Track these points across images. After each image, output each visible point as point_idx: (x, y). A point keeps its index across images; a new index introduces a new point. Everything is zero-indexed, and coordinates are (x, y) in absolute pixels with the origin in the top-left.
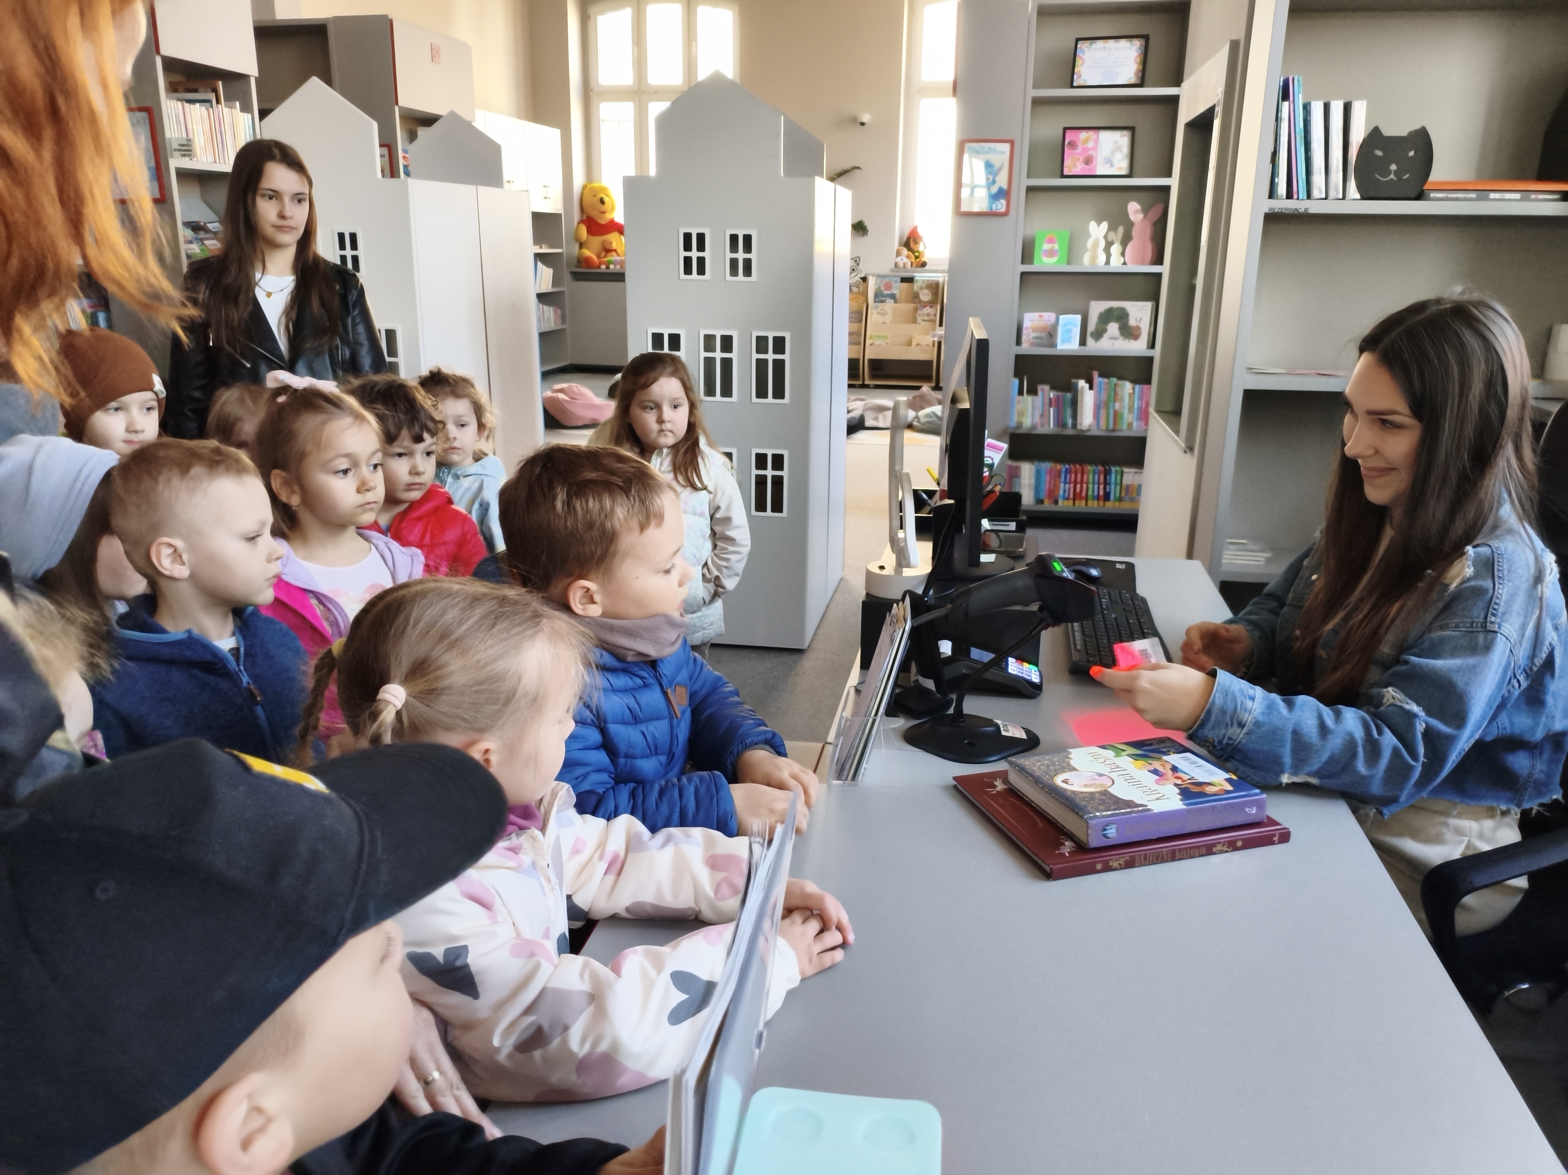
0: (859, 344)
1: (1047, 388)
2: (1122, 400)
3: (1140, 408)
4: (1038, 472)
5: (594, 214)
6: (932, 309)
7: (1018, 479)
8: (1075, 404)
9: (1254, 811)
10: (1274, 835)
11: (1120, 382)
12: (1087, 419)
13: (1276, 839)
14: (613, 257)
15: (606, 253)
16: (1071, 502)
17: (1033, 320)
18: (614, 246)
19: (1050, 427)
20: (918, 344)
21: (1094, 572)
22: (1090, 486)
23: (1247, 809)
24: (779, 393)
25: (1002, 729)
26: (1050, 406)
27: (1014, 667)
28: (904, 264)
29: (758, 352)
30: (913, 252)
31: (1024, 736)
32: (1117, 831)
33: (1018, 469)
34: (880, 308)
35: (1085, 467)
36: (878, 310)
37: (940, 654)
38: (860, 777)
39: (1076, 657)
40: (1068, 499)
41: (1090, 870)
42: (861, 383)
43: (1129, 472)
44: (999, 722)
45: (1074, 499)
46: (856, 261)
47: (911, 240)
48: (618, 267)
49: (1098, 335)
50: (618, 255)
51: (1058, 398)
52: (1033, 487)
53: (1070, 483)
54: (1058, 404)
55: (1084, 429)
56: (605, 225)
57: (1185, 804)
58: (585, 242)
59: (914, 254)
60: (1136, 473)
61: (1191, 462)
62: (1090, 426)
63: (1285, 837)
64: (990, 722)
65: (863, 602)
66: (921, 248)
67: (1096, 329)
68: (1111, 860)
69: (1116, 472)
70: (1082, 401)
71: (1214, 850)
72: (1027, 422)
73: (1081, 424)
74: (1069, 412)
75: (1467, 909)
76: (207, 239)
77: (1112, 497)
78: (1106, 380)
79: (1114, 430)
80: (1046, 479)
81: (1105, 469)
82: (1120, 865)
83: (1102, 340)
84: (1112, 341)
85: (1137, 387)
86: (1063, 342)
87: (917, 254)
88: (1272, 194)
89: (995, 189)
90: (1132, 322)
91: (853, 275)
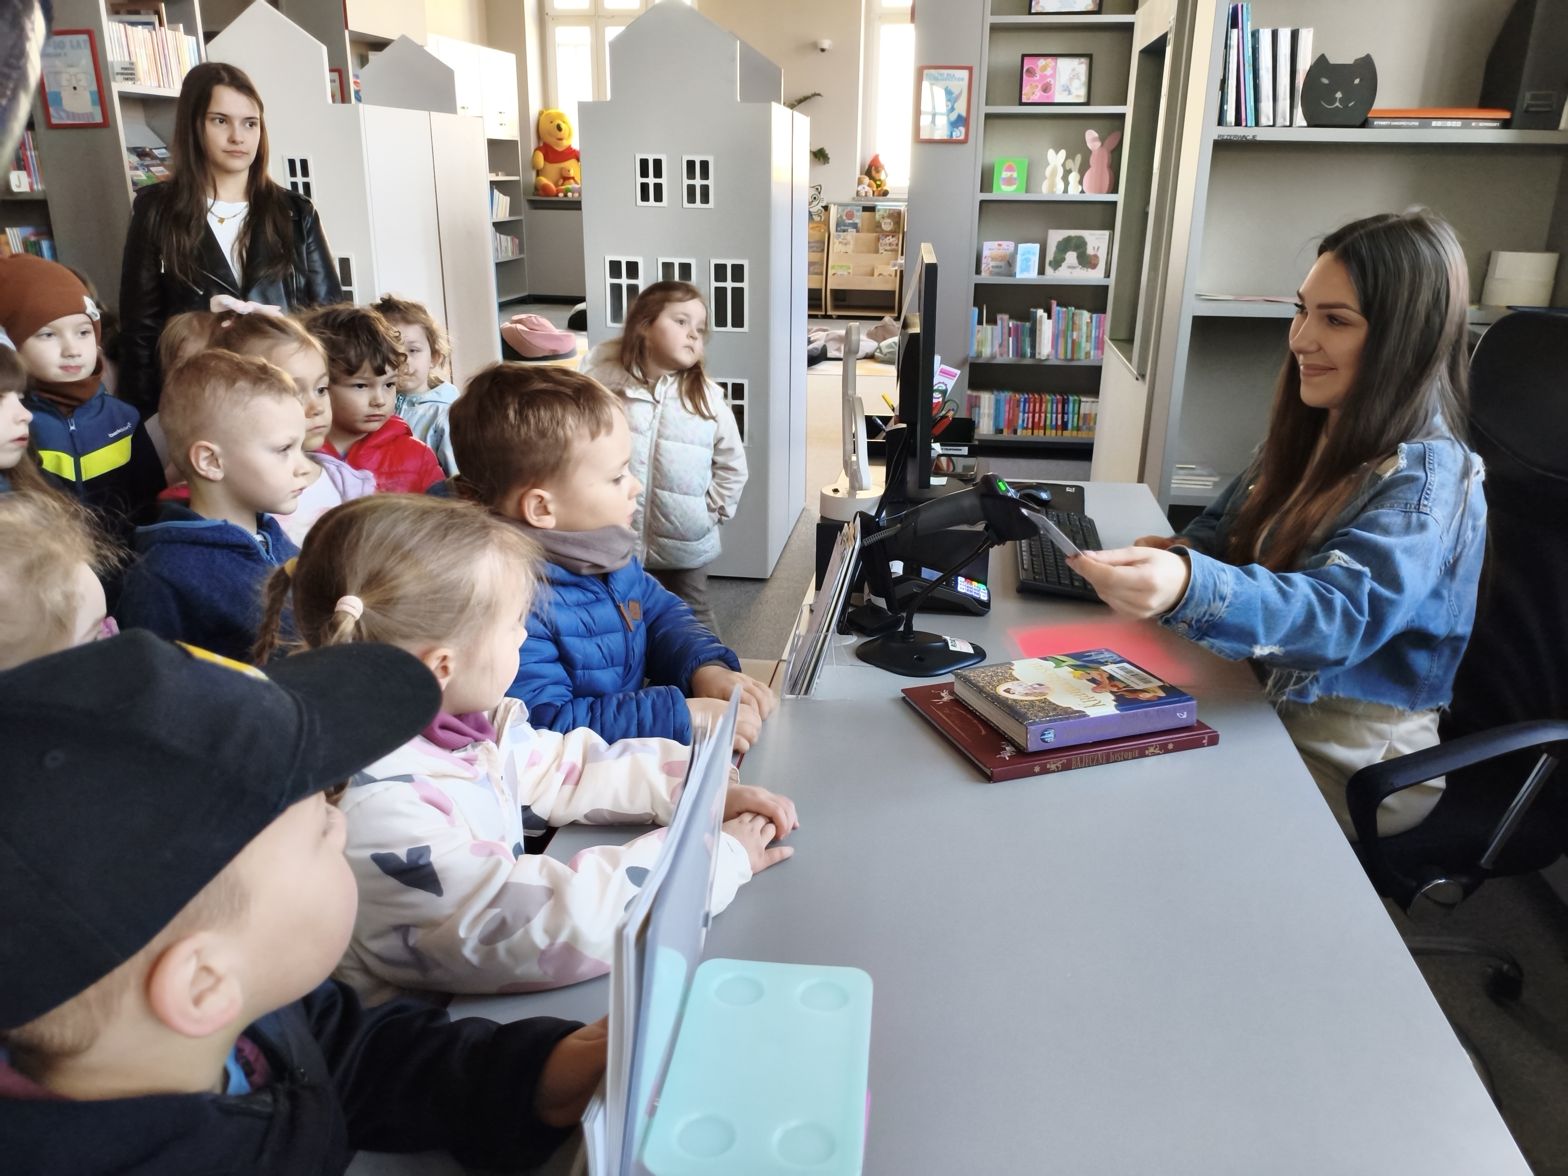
0: (821, 274)
1: (1006, 317)
2: (1080, 329)
3: (1097, 338)
4: (997, 402)
5: (551, 141)
6: (894, 239)
7: (977, 409)
8: (1033, 333)
9: (1185, 716)
10: (1204, 738)
11: (1078, 311)
12: (1045, 349)
13: (1205, 741)
14: (571, 185)
15: (564, 181)
16: (1030, 431)
17: (992, 249)
18: (572, 173)
19: (1009, 357)
20: (880, 274)
21: (1044, 496)
22: (1049, 415)
23: (1178, 714)
24: (738, 322)
25: (950, 644)
26: (1010, 336)
27: (963, 586)
28: (866, 193)
29: (717, 280)
30: (875, 181)
31: (971, 651)
32: (1055, 736)
33: (978, 398)
34: (842, 237)
35: (1043, 396)
36: (840, 240)
37: (891, 573)
38: (813, 691)
39: (1023, 575)
40: (1027, 428)
41: (1029, 773)
42: (823, 313)
43: (1087, 402)
44: (948, 638)
45: (1033, 429)
46: (817, 189)
47: (873, 168)
48: (576, 195)
49: (1057, 263)
50: (576, 183)
51: (1016, 328)
52: (992, 417)
53: (1028, 412)
54: (1016, 333)
55: (1043, 358)
56: (563, 152)
57: (1118, 710)
58: (542, 170)
59: (875, 182)
60: (1093, 402)
61: (1142, 389)
62: (1048, 356)
63: (1214, 740)
64: (939, 638)
65: (818, 525)
66: (882, 176)
67: (1055, 258)
68: (1049, 763)
69: (1074, 401)
70: (1040, 330)
71: (1147, 752)
72: (987, 352)
73: (1039, 354)
74: (1027, 341)
75: (1388, 809)
76: (153, 166)
77: (1070, 426)
78: (1064, 309)
79: (1072, 359)
80: (1005, 408)
81: (1063, 398)
82: (1057, 767)
83: (1060, 268)
84: (1071, 270)
85: (1094, 316)
86: (1022, 271)
87: (878, 183)
88: (1221, 121)
89: (954, 116)
90: (1090, 251)
91: (815, 203)
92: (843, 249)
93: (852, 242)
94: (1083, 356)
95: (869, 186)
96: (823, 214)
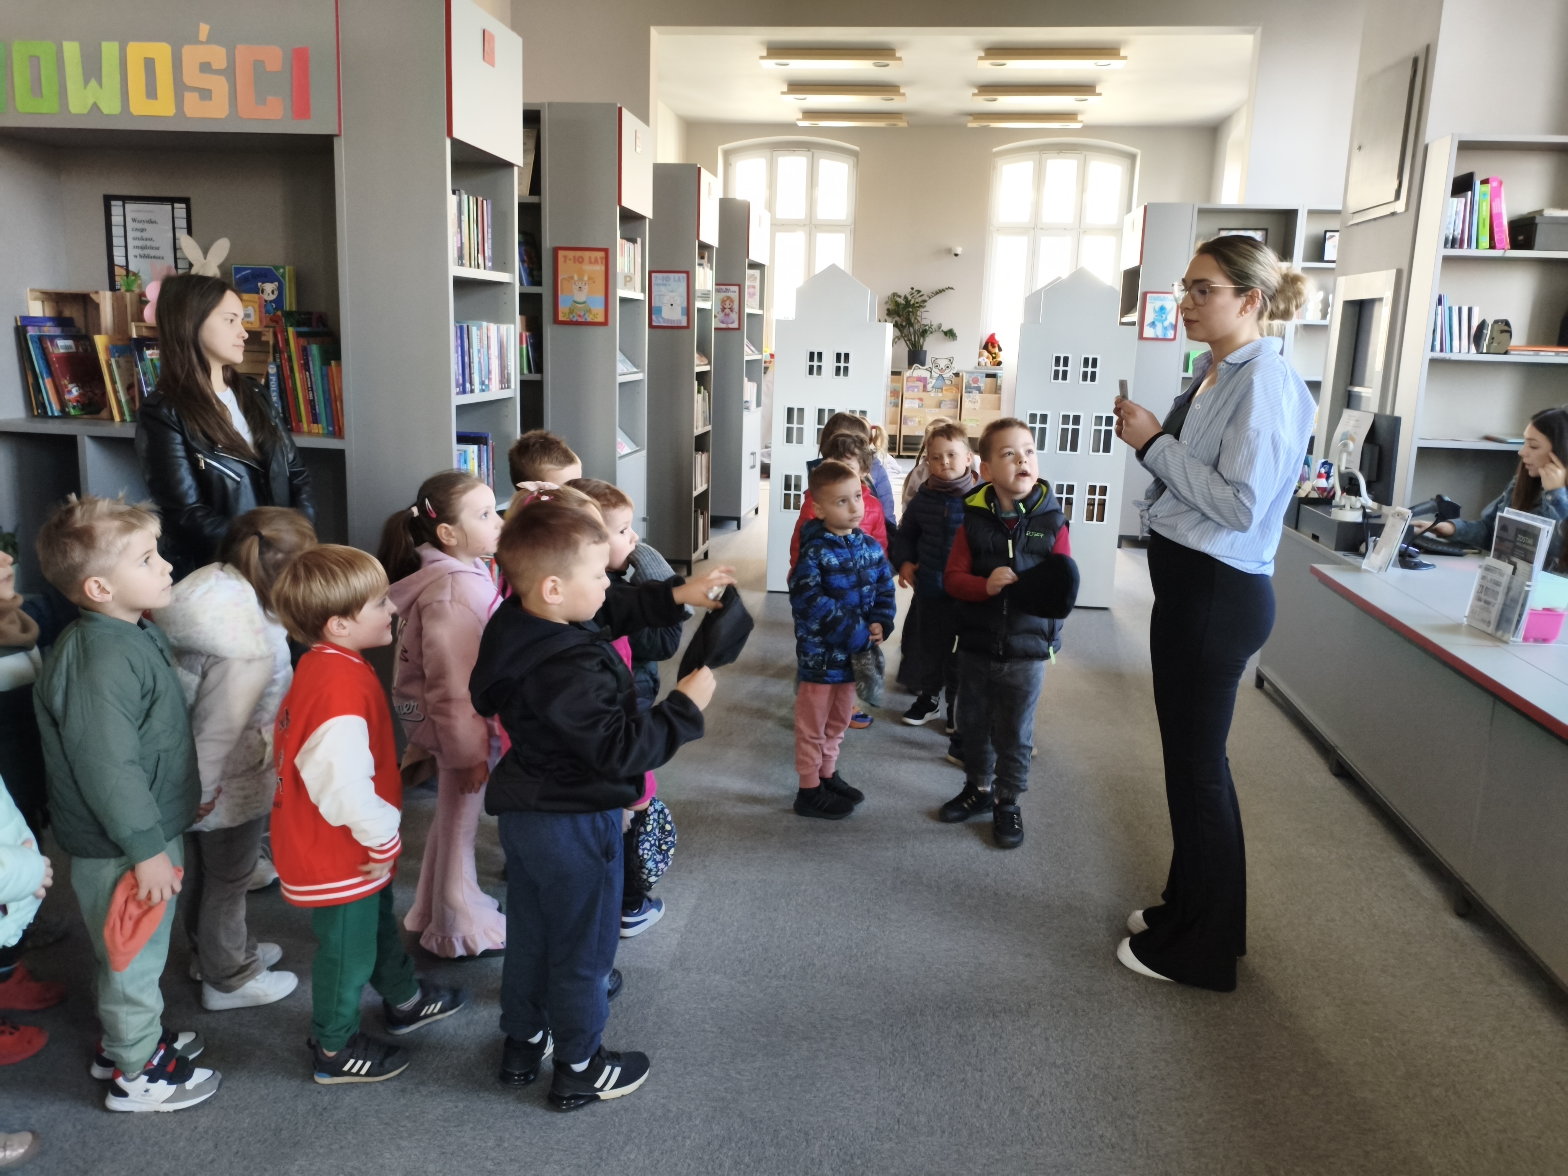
28: (986, 363)
30: (992, 353)
46: (952, 360)
47: (990, 344)
66: (997, 350)
87: (994, 355)
88: (1433, 349)
89: (1166, 323)
91: (947, 371)
92: (972, 406)
93: (979, 401)
95: (988, 358)
96: (954, 379)
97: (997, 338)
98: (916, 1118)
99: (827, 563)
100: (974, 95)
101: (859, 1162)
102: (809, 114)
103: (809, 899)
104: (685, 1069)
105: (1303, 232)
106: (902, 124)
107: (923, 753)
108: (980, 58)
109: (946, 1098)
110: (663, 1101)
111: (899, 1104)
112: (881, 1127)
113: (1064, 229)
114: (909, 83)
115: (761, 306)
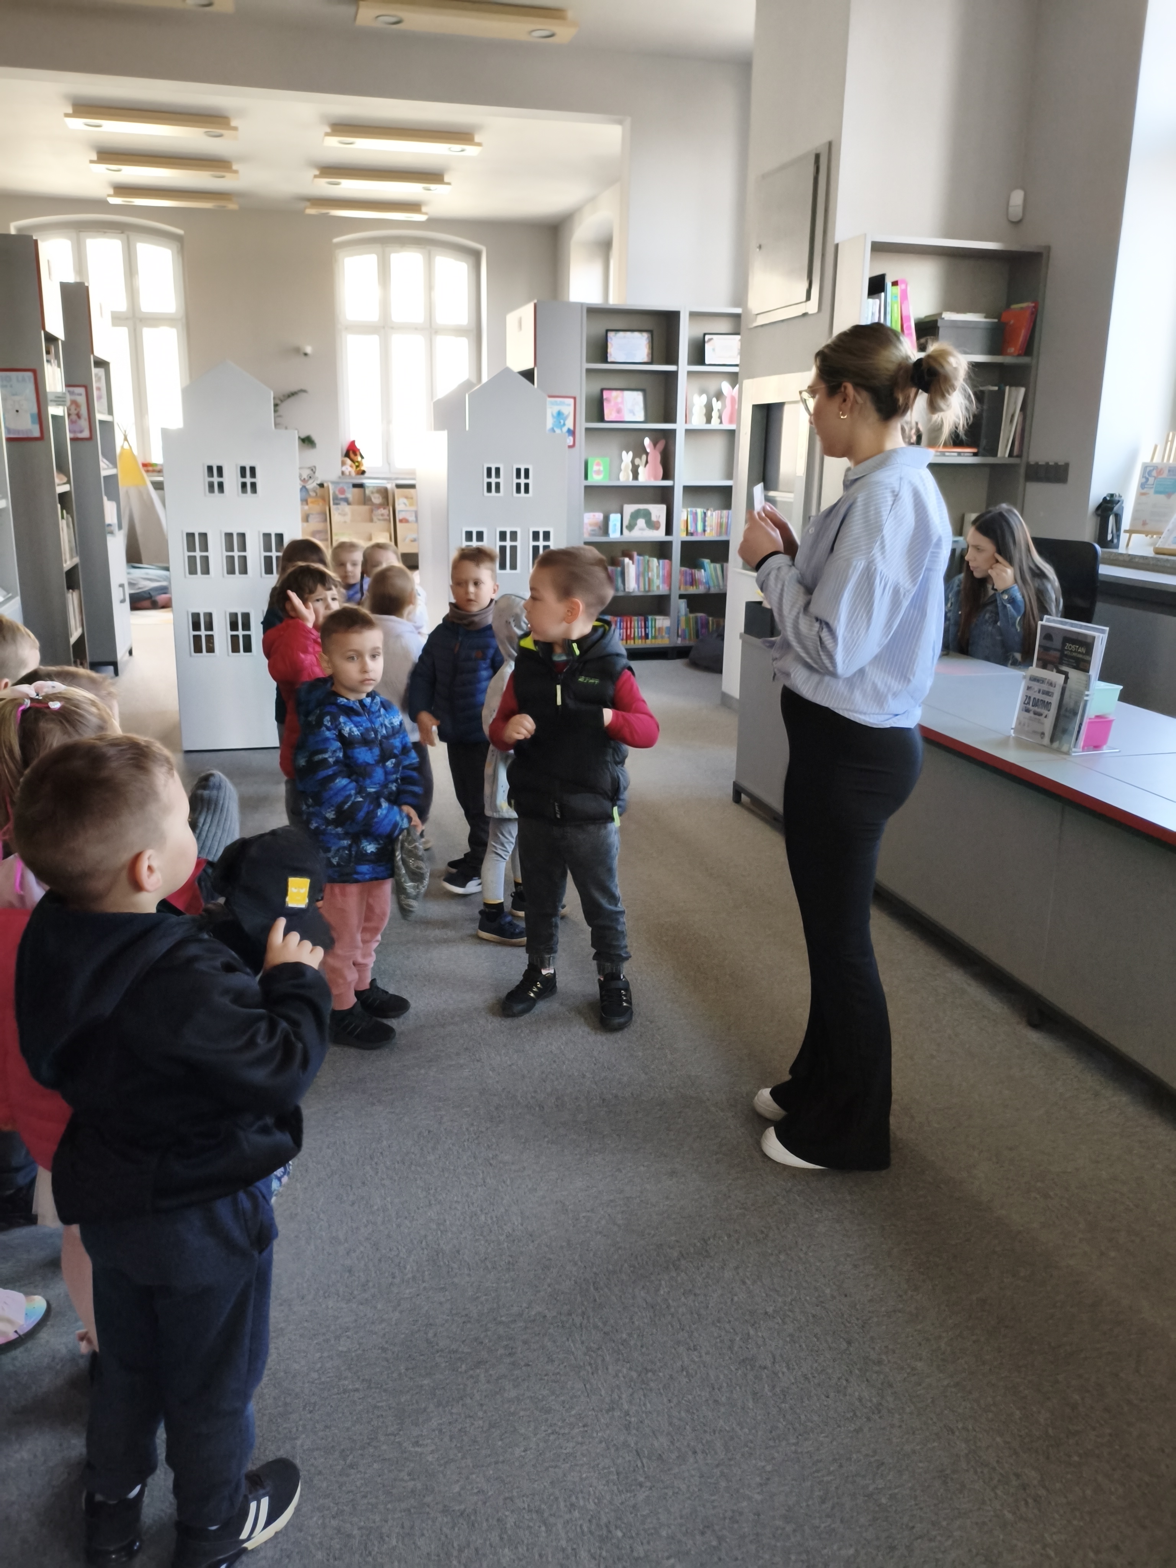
2: (653, 571)
3: (663, 576)
6: (385, 510)
8: (623, 574)
11: (651, 559)
12: (632, 585)
17: (589, 519)
22: (636, 630)
28: (350, 472)
29: (533, 541)
30: (354, 461)
34: (340, 509)
35: (632, 617)
36: (339, 512)
43: (660, 619)
46: (313, 469)
47: (351, 451)
49: (631, 527)
55: (630, 591)
60: (664, 619)
62: (634, 589)
66: (359, 459)
67: (630, 523)
69: (650, 619)
70: (627, 572)
73: (628, 588)
77: (650, 636)
78: (641, 558)
79: (649, 591)
81: (646, 618)
83: (635, 530)
84: (641, 531)
85: (661, 561)
86: (612, 532)
87: (357, 464)
90: (654, 518)
91: (311, 481)
92: (343, 520)
93: (349, 516)
94: (655, 588)
95: (351, 466)
96: (319, 490)
97: (358, 445)
98: (656, 1444)
99: (349, 734)
100: (316, 176)
101: (620, 1534)
102: (122, 189)
103: (398, 1158)
104: (345, 1460)
105: (686, 333)
106: (232, 206)
107: (450, 933)
108: (327, 134)
109: (675, 1400)
110: (334, 1523)
111: (627, 1427)
112: (621, 1469)
113: (414, 328)
114: (242, 159)
115: (110, 412)
